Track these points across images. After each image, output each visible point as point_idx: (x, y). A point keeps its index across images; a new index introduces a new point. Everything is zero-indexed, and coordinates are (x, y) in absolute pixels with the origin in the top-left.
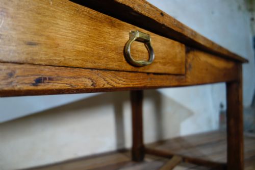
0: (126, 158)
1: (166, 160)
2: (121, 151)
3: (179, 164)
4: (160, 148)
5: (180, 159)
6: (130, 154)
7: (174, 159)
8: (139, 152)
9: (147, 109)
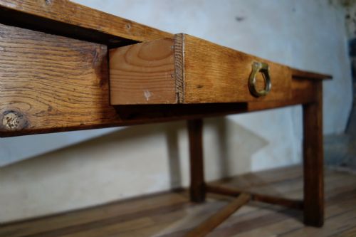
0: (184, 198)
1: (232, 198)
2: (177, 190)
3: (246, 203)
4: (225, 186)
5: (248, 197)
6: (187, 194)
7: (242, 197)
8: (199, 190)
9: (209, 138)
